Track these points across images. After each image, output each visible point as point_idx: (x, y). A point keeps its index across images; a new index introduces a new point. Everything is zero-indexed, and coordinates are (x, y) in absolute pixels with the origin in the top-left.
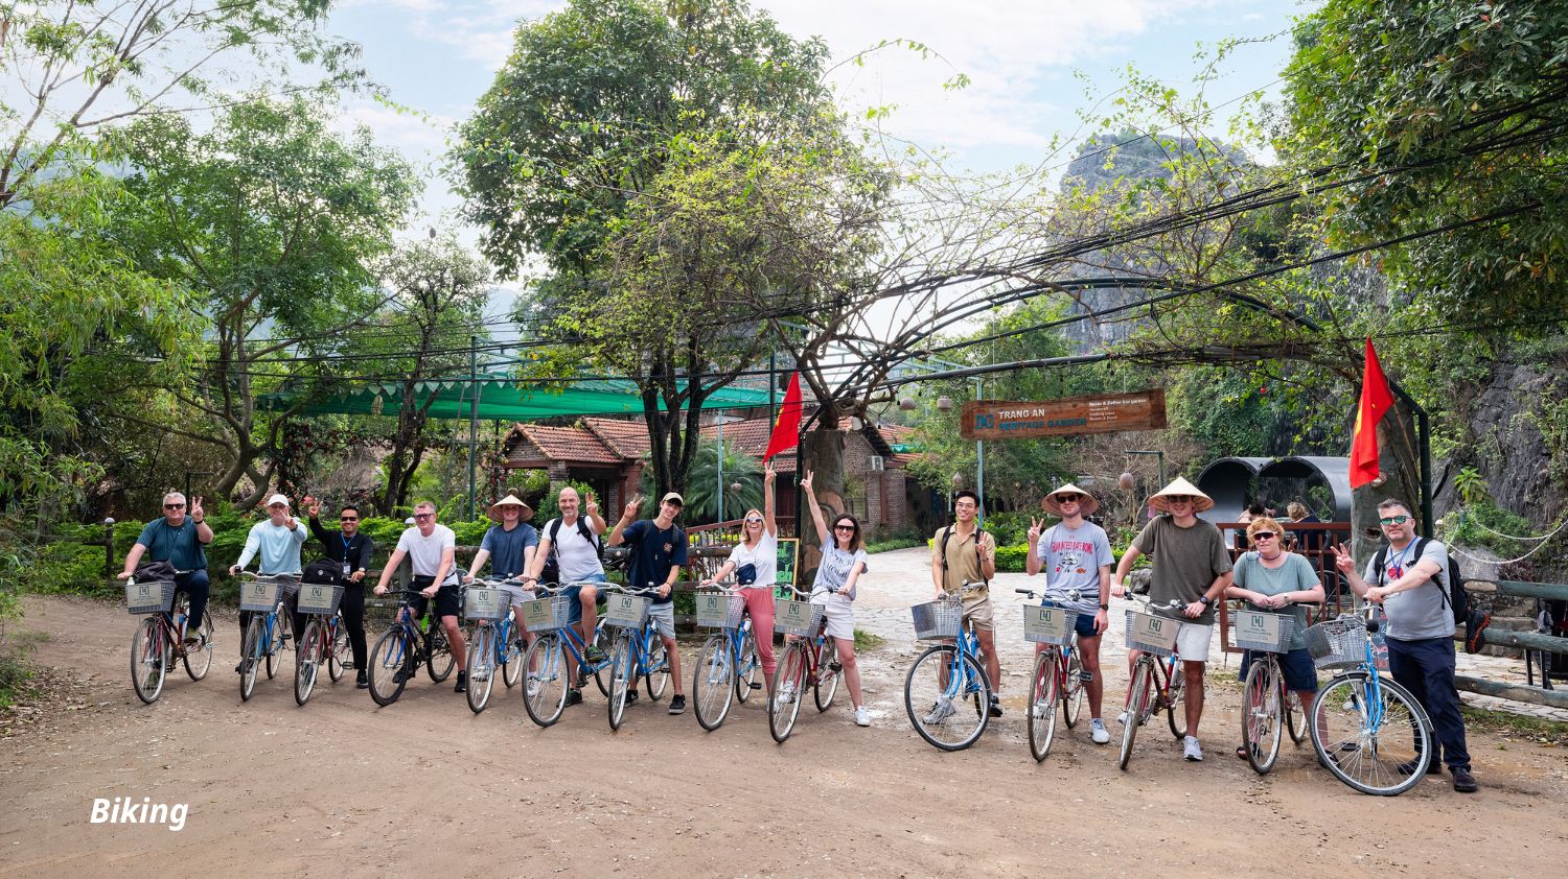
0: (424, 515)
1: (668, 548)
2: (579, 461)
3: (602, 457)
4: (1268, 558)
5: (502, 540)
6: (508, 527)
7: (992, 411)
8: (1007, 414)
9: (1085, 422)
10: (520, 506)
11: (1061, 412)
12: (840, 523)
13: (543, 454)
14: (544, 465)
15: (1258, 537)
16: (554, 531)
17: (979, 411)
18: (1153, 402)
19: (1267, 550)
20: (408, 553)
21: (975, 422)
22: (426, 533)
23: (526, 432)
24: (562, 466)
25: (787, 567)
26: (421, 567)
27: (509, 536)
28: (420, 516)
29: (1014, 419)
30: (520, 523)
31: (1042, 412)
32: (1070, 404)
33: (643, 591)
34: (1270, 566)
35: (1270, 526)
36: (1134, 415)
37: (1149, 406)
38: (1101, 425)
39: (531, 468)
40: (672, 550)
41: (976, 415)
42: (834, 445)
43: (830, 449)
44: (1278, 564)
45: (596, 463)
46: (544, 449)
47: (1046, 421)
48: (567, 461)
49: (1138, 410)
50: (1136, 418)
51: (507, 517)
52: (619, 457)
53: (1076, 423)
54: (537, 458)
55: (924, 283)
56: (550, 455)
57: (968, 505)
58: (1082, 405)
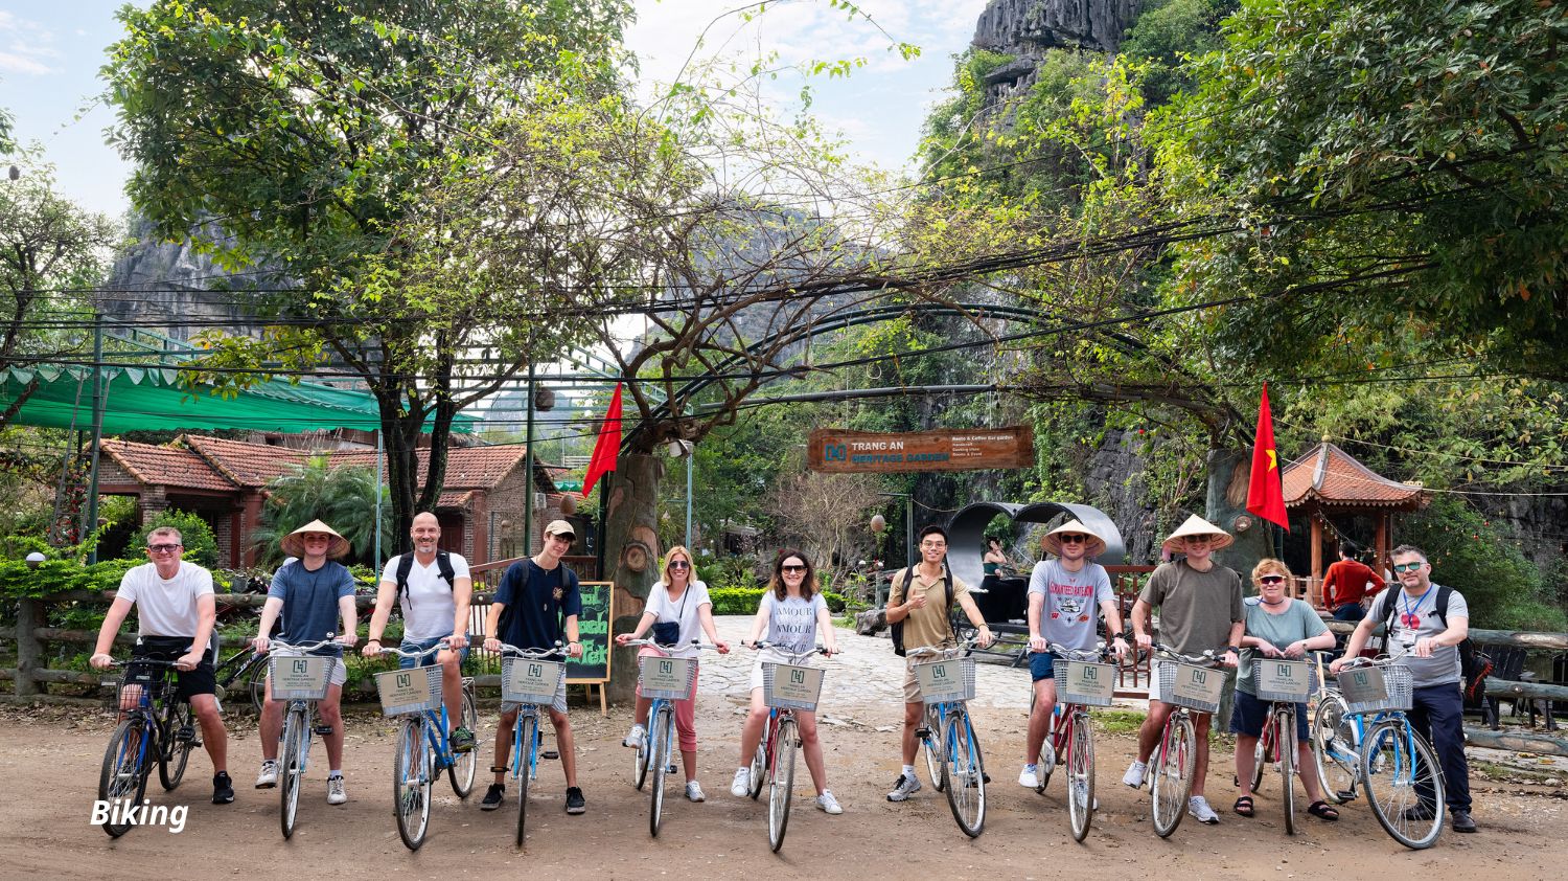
0: (167, 546)
1: (558, 593)
2: (181, 487)
3: (212, 483)
4: (1271, 603)
5: (301, 583)
6: (310, 565)
7: (844, 441)
8: (861, 445)
9: (947, 458)
10: (331, 536)
11: (922, 446)
12: (785, 563)
13: (135, 477)
14: (136, 490)
15: (1266, 581)
16: (403, 573)
17: (829, 441)
18: (1020, 439)
19: (1275, 594)
20: (134, 605)
21: (825, 452)
22: (167, 573)
23: (109, 448)
24: (160, 493)
25: (600, 616)
26: (156, 623)
27: (313, 577)
28: (160, 547)
29: (869, 451)
30: (329, 560)
31: (900, 445)
32: (931, 438)
33: (548, 653)
34: (1273, 612)
35: (1279, 571)
36: (1000, 452)
37: (1016, 444)
38: (964, 461)
39: (108, 494)
40: (563, 595)
41: (826, 446)
42: (651, 472)
43: (647, 478)
44: (1282, 609)
45: (205, 490)
46: (136, 471)
47: (905, 455)
48: (167, 486)
49: (1005, 447)
50: (1003, 455)
51: (310, 551)
52: (235, 484)
53: (938, 458)
54: (123, 482)
55: (808, 288)
56: (145, 478)
57: (938, 544)
58: (945, 439)
